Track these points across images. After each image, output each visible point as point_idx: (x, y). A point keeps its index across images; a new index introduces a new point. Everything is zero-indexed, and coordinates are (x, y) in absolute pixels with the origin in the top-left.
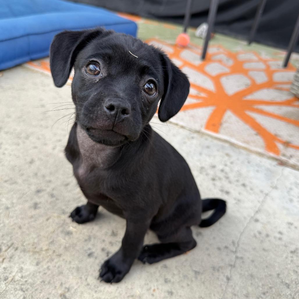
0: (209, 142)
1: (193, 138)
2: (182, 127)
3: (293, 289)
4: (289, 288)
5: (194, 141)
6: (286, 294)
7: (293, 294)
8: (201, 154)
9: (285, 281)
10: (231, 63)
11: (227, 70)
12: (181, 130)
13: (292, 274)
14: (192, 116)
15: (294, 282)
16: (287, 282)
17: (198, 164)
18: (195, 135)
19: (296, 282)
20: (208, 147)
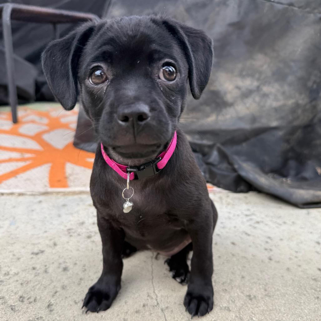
0: (61, 200)
1: (40, 202)
2: (21, 194)
3: (234, 309)
4: (230, 311)
5: (44, 205)
6: (232, 318)
7: (238, 315)
8: (59, 216)
9: (223, 306)
10: (45, 121)
11: (45, 128)
12: (21, 198)
13: (224, 294)
14: (28, 179)
15: (231, 302)
16: (225, 305)
17: (62, 227)
18: (41, 198)
19: (232, 301)
20: (64, 205)
